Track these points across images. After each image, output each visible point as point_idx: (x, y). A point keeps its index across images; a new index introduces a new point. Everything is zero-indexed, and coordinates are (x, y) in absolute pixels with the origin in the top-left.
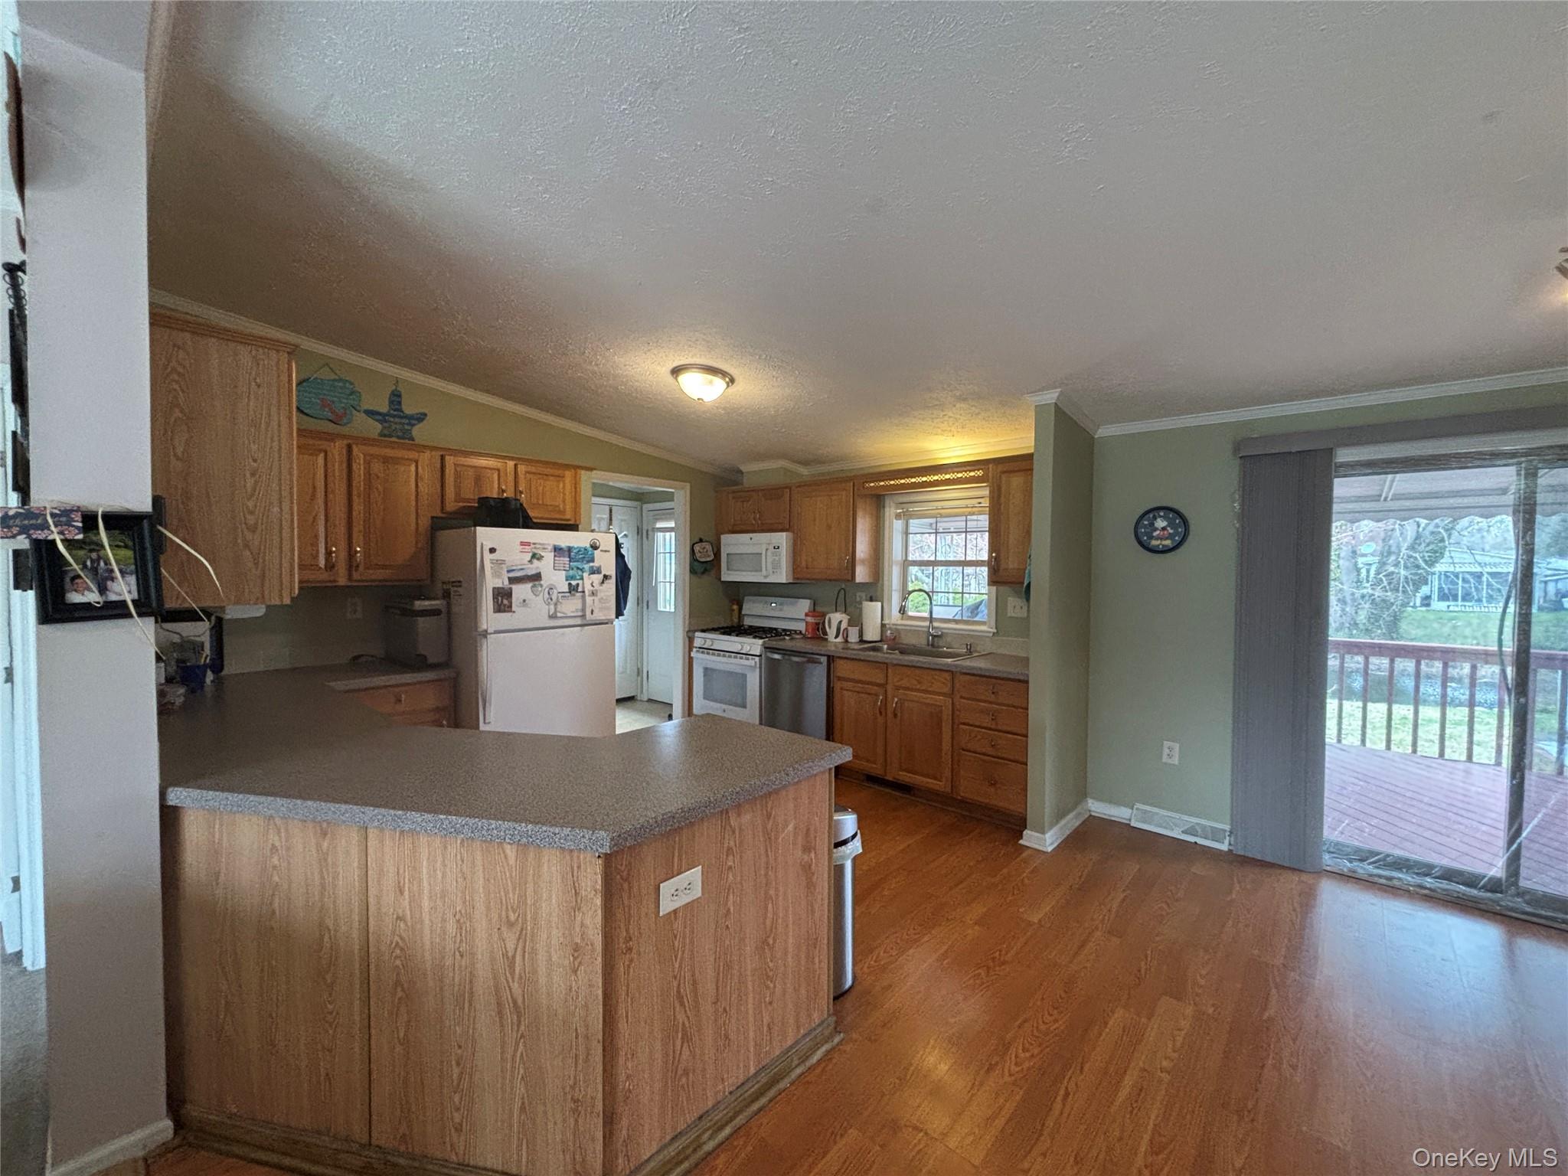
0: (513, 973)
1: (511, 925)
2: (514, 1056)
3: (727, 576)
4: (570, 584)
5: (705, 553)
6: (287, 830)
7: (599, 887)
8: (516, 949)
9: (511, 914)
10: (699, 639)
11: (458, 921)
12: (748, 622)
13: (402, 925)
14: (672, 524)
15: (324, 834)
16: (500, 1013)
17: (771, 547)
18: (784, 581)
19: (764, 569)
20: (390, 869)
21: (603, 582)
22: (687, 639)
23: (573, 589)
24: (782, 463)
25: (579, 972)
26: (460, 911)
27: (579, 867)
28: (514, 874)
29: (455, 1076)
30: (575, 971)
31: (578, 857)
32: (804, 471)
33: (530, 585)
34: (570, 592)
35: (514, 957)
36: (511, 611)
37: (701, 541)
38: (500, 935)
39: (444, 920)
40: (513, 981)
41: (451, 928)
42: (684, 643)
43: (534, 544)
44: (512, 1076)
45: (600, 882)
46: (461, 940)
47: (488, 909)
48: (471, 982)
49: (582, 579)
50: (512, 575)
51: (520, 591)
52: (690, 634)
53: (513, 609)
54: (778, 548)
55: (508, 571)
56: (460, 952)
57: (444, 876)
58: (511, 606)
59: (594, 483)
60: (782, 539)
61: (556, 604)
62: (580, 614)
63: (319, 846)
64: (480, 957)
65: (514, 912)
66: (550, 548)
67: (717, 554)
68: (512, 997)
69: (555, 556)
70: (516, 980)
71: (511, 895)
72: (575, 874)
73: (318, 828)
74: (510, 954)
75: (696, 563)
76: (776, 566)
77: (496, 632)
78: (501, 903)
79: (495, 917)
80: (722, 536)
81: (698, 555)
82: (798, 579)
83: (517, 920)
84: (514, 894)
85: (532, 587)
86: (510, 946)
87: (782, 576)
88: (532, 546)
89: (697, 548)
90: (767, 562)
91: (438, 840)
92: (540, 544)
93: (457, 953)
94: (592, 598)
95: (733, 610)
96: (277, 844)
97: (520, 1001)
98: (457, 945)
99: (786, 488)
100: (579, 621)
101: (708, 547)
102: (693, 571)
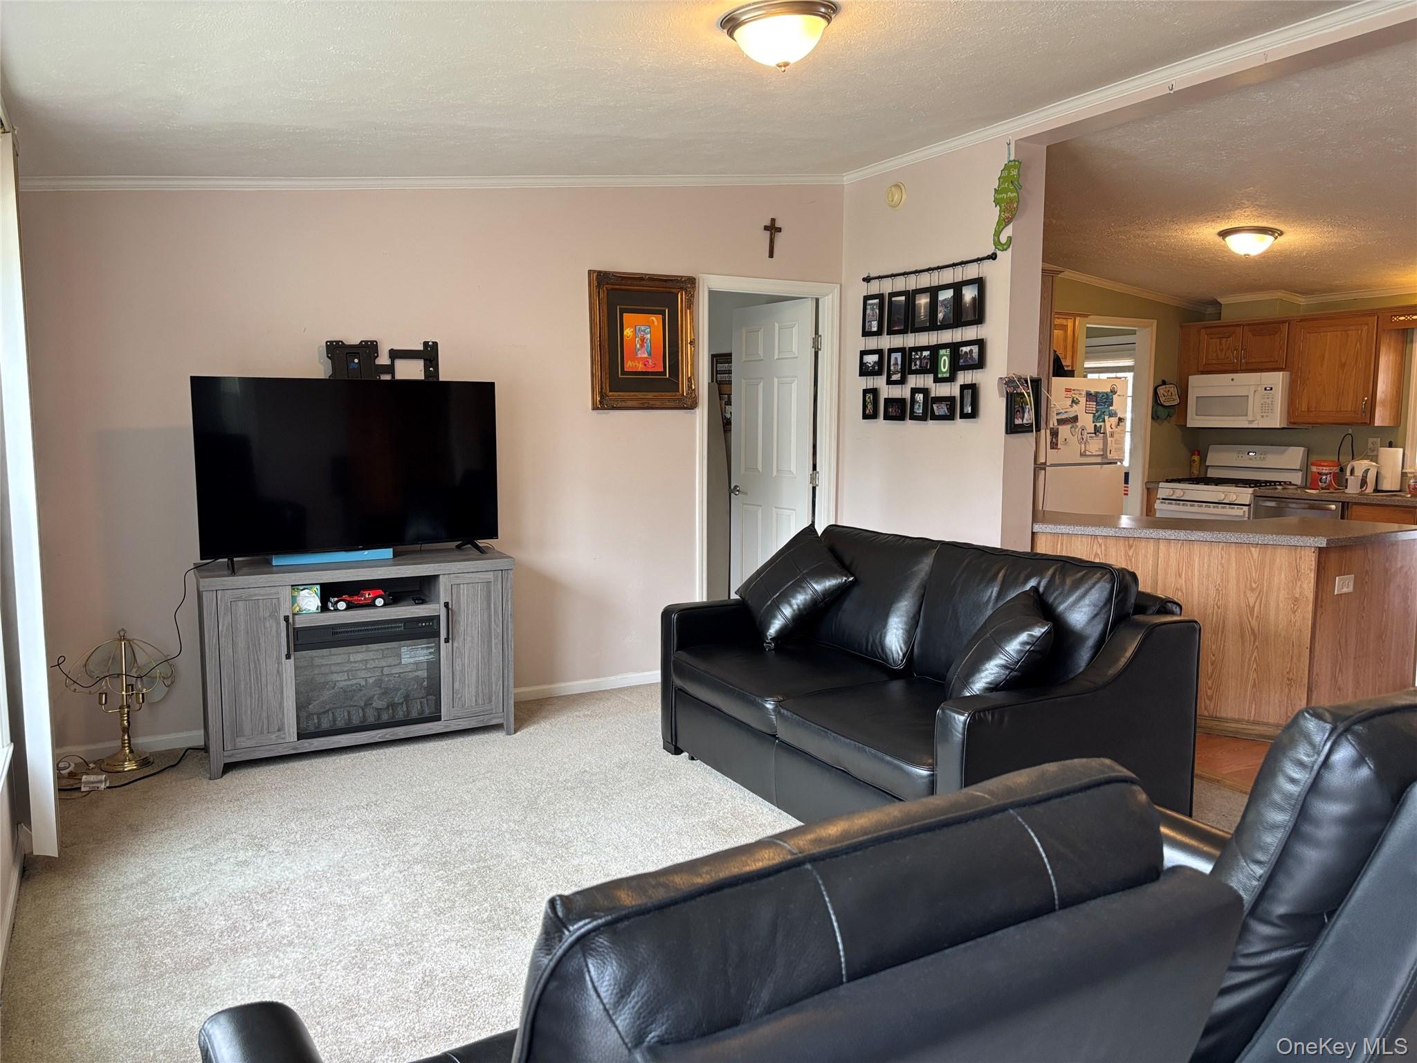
0: (1252, 615)
1: (1252, 590)
2: (1250, 659)
3: (1194, 421)
4: (1095, 426)
5: (1169, 396)
6: (1106, 546)
7: (1313, 567)
8: (1255, 603)
9: (1253, 584)
10: (1165, 490)
11: (1217, 589)
12: (1212, 473)
13: (1180, 594)
14: (1128, 363)
15: (1130, 547)
16: (1242, 636)
17: (1261, 389)
18: (1278, 427)
19: (1250, 413)
20: (1173, 563)
21: (1118, 425)
22: (1145, 491)
23: (1097, 430)
24: (1280, 294)
25: (1297, 613)
26: (1219, 584)
27: (1300, 558)
28: (1256, 564)
29: (1210, 671)
30: (1294, 612)
31: (1300, 553)
32: (1302, 301)
33: (1069, 426)
34: (1095, 433)
35: (1254, 607)
36: (1057, 448)
37: (1164, 383)
38: (1245, 596)
39: (1207, 589)
40: (1252, 619)
41: (1212, 592)
42: (1143, 494)
43: (1074, 390)
44: (1248, 668)
45: (1314, 565)
46: (1219, 600)
47: (1238, 582)
48: (1224, 622)
49: (1104, 421)
50: (1059, 417)
51: (1064, 431)
52: (1150, 486)
53: (1059, 447)
54: (1271, 389)
55: (1058, 414)
56: (1217, 605)
57: (1209, 566)
58: (1057, 444)
59: (1087, 327)
60: (1278, 380)
61: (1085, 444)
62: (1101, 453)
63: (1126, 554)
64: (1231, 608)
65: (1255, 583)
66: (1084, 393)
67: (1184, 396)
68: (1251, 628)
69: (1087, 401)
70: (1255, 618)
71: (1254, 574)
72: (1298, 561)
73: (1127, 543)
74: (1251, 605)
75: (1160, 408)
76: (1266, 408)
77: (1052, 465)
78: (1247, 579)
79: (1242, 586)
80: (1190, 377)
81: (1162, 399)
82: (1294, 423)
83: (1257, 587)
84: (1256, 574)
85: (1071, 428)
86: (1252, 601)
87: (1275, 420)
88: (1073, 392)
89: (1161, 391)
90: (1254, 405)
91: (1206, 548)
92: (1078, 390)
93: (1216, 607)
94: (1111, 439)
95: (1194, 461)
96: (1099, 552)
97: (1256, 629)
98: (1216, 602)
99: (1283, 322)
100: (1099, 460)
101: (1173, 390)
102: (1155, 417)
